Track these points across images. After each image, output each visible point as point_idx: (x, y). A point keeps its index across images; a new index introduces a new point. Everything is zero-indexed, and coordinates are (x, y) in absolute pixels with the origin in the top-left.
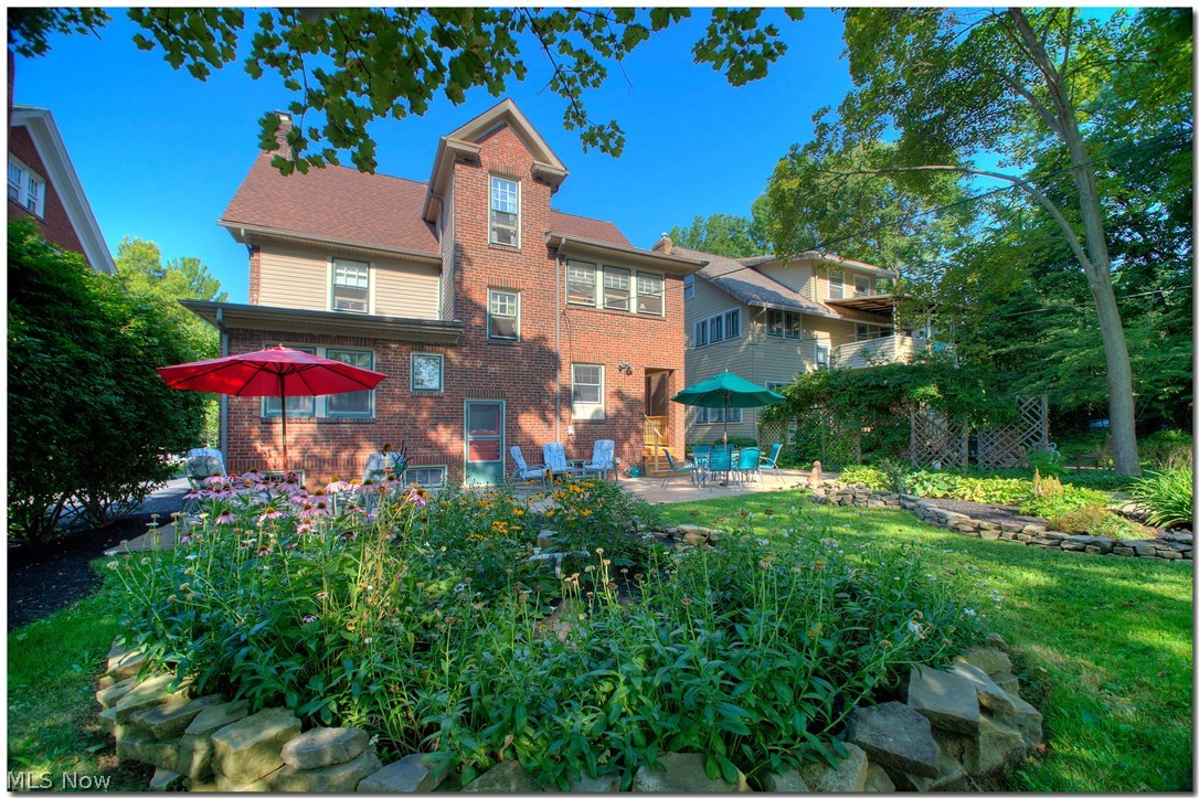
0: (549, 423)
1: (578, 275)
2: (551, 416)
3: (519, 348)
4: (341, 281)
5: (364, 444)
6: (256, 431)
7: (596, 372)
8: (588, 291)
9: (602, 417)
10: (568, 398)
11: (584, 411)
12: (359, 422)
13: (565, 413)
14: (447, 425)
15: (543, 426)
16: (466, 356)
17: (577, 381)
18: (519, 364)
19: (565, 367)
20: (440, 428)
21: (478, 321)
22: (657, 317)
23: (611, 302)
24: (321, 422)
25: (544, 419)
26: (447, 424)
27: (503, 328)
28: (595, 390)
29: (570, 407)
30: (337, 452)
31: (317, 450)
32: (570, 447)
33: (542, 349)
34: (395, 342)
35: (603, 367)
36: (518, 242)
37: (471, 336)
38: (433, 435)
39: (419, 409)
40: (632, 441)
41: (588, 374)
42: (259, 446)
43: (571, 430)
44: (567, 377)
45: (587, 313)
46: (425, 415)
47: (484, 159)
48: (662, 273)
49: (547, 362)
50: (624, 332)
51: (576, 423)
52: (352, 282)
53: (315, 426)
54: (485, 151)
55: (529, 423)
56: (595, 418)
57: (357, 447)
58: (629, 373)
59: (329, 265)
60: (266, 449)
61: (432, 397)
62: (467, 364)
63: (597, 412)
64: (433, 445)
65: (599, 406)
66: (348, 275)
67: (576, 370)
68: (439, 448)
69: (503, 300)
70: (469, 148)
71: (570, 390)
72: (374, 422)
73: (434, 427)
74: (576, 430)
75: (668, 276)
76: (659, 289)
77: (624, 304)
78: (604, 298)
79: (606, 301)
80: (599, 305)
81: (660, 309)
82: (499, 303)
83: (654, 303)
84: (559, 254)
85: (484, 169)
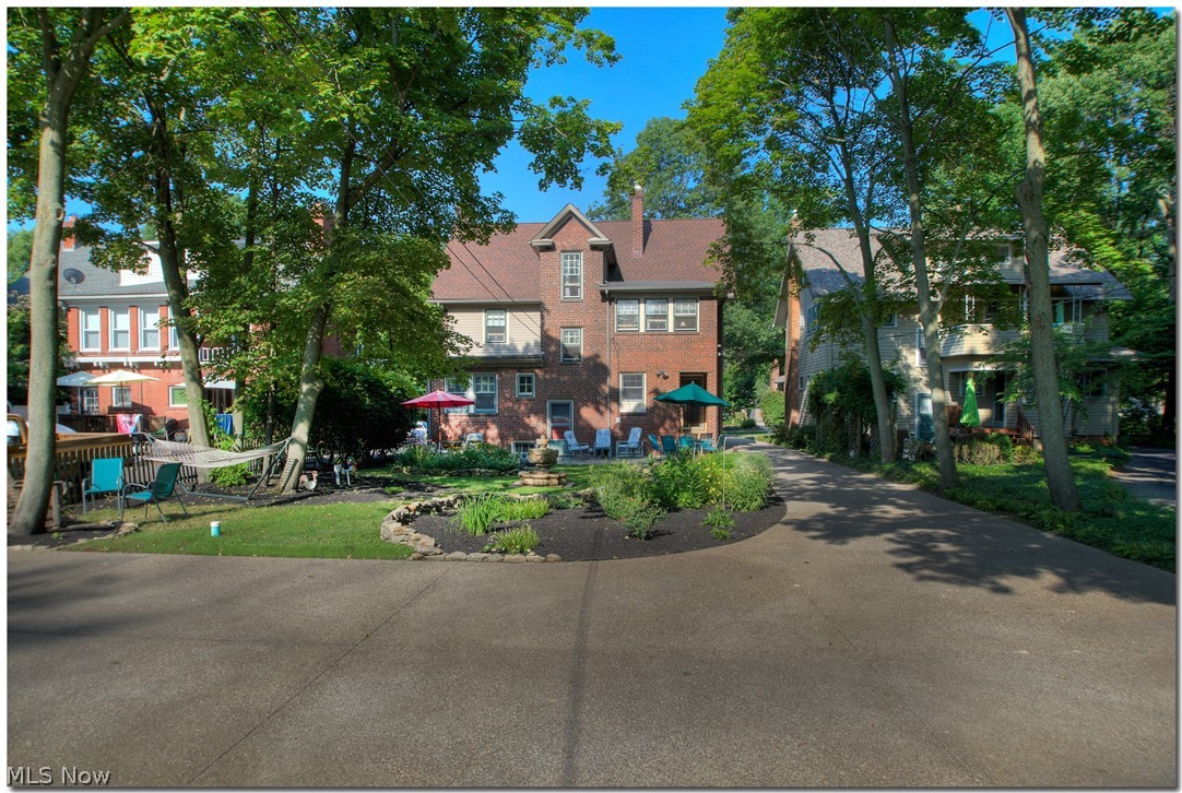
0: (601, 413)
1: (624, 309)
2: (603, 410)
3: (581, 366)
4: (490, 324)
5: (491, 426)
6: (442, 419)
7: (640, 378)
8: (633, 319)
9: (644, 411)
10: (615, 396)
11: (628, 406)
12: (489, 415)
13: (614, 406)
14: (535, 416)
15: (597, 415)
16: (546, 372)
17: (625, 385)
18: (582, 376)
19: (614, 375)
20: (532, 417)
21: (553, 349)
22: (693, 332)
23: (653, 326)
24: (472, 415)
25: (598, 410)
26: (536, 414)
27: (572, 353)
28: (641, 391)
29: (619, 404)
31: (467, 429)
32: (617, 430)
33: (595, 362)
34: (507, 368)
35: (645, 374)
36: (581, 294)
37: (550, 361)
38: (527, 420)
39: (520, 407)
41: (634, 380)
43: (618, 420)
44: (616, 381)
45: (631, 336)
46: (523, 408)
47: (558, 244)
48: (697, 297)
49: (599, 370)
50: (661, 347)
51: (622, 415)
52: (497, 324)
53: (468, 417)
54: (558, 241)
55: (588, 413)
56: (637, 410)
57: (488, 428)
58: (666, 378)
59: (483, 314)
60: (445, 425)
61: (528, 400)
62: (547, 376)
63: (639, 406)
64: (527, 427)
65: (640, 402)
66: (493, 319)
67: (624, 378)
68: (532, 429)
69: (572, 334)
70: (547, 241)
71: (618, 391)
72: (497, 415)
73: (528, 416)
74: (622, 420)
75: (702, 299)
76: (695, 309)
77: (663, 325)
78: (646, 322)
79: (648, 324)
80: (642, 330)
81: (694, 325)
82: (569, 336)
83: (691, 321)
84: (610, 297)
85: (558, 251)
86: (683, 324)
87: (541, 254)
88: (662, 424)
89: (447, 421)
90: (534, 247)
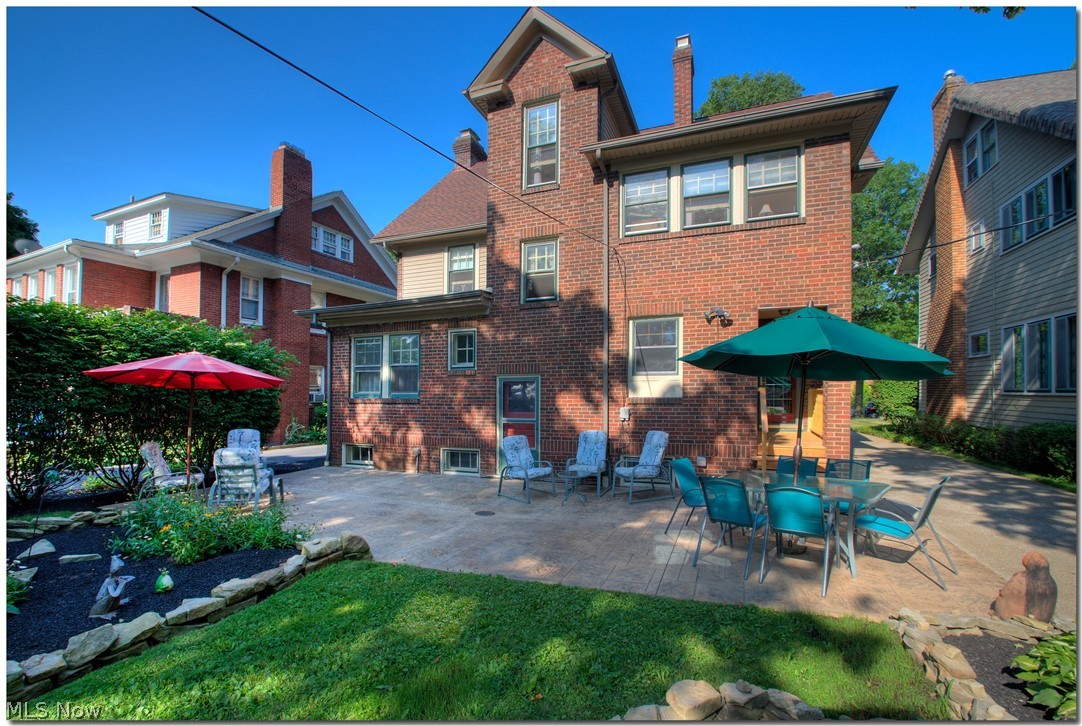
0: (596, 406)
1: (639, 190)
2: (597, 395)
3: (558, 309)
4: (456, 267)
5: (412, 424)
6: (347, 411)
7: (672, 326)
8: (656, 209)
9: (679, 394)
10: (622, 371)
11: (650, 386)
12: (409, 402)
13: (618, 389)
14: (479, 407)
15: (587, 409)
17: (639, 344)
18: (556, 329)
19: (618, 326)
20: (474, 409)
21: (510, 286)
22: (792, 221)
23: (699, 217)
24: (385, 403)
25: (589, 399)
26: (479, 405)
27: (540, 287)
29: (627, 381)
30: (394, 431)
31: (381, 428)
33: (585, 306)
34: (435, 321)
35: (681, 319)
36: (557, 177)
37: (503, 304)
38: (467, 418)
39: (455, 389)
40: (733, 433)
41: (655, 329)
42: (349, 425)
43: (623, 413)
44: (626, 340)
45: (651, 244)
46: (460, 395)
47: (517, 93)
48: (800, 141)
49: (590, 320)
50: (716, 259)
51: (634, 404)
52: (464, 266)
53: (380, 405)
54: (518, 85)
55: (570, 405)
56: (669, 396)
57: (408, 428)
58: (727, 323)
59: (446, 254)
60: (351, 425)
61: (465, 376)
62: (499, 336)
63: (672, 388)
64: (467, 428)
65: (676, 377)
66: (461, 260)
67: (638, 329)
68: (473, 432)
69: (541, 253)
71: (627, 359)
73: (467, 408)
74: (633, 413)
75: (812, 143)
76: (792, 171)
77: (721, 214)
78: (684, 213)
79: (689, 217)
80: (675, 226)
81: (795, 205)
82: (536, 257)
83: (783, 198)
84: (609, 170)
85: (518, 105)
86: (766, 208)
87: (490, 116)
88: (722, 430)
89: (353, 416)
90: (477, 103)
